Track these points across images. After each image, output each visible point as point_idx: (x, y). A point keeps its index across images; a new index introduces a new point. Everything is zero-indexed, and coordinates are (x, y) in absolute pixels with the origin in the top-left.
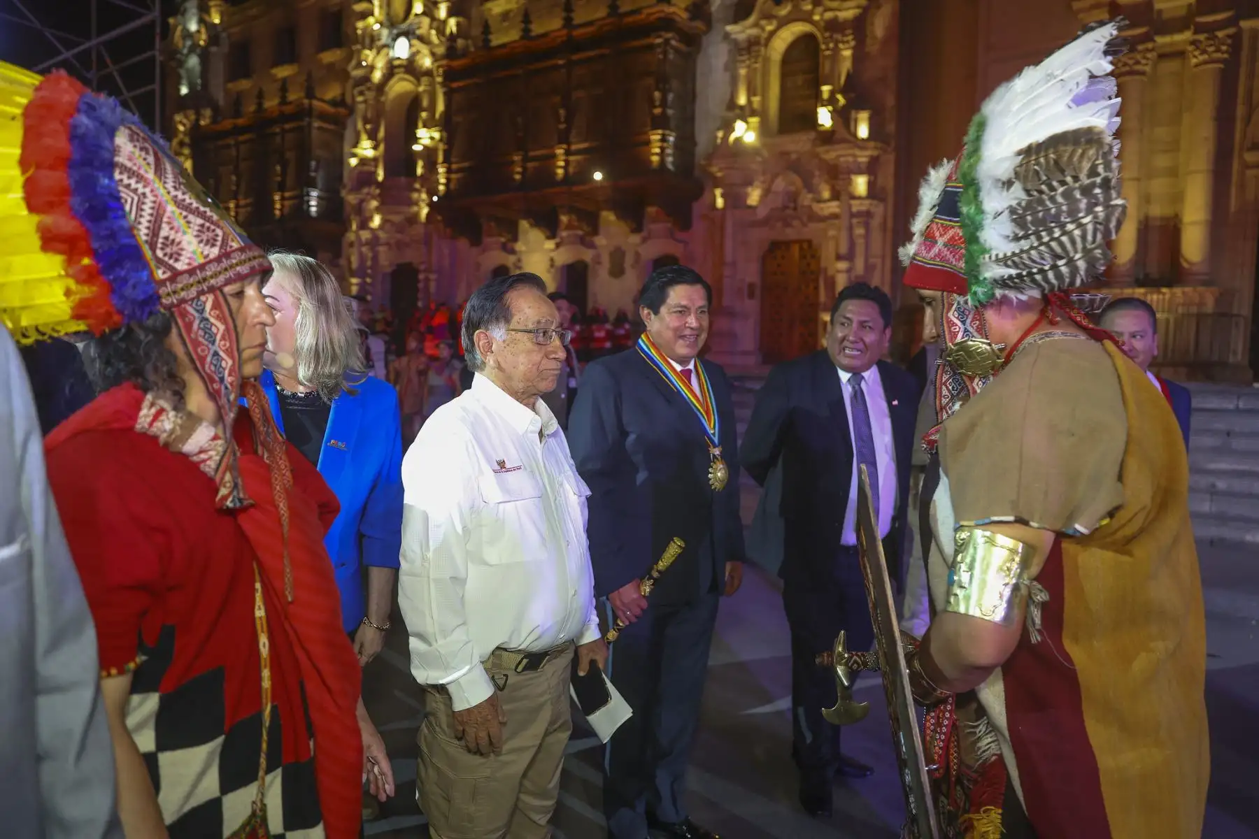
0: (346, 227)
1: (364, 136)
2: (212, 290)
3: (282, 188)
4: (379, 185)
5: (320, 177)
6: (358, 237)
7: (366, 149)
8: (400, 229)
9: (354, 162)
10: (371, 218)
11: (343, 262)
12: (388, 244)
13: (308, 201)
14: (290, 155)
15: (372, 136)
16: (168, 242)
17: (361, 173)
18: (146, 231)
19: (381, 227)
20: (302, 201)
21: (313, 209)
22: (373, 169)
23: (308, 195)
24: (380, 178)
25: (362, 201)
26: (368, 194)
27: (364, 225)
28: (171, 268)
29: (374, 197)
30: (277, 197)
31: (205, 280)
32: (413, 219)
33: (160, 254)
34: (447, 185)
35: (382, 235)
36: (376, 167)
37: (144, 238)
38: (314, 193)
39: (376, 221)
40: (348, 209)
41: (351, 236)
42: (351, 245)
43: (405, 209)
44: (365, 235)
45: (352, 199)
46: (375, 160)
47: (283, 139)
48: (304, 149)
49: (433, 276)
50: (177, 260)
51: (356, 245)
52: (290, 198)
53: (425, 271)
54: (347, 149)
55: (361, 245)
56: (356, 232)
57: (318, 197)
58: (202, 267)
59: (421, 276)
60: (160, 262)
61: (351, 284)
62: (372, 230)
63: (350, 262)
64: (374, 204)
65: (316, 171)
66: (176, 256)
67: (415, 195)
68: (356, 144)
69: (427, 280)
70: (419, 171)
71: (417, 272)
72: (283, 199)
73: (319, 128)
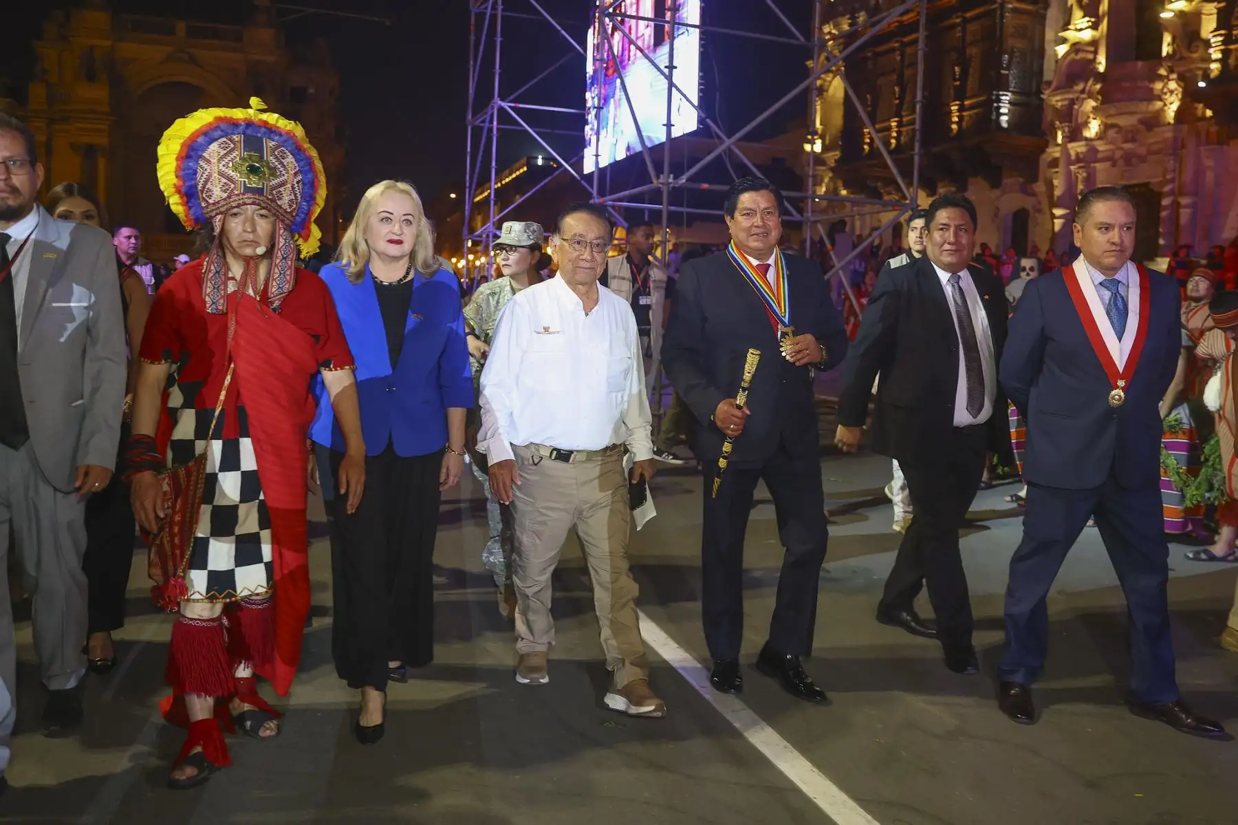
0: (1045, 139)
1: (1077, 13)
2: (221, 213)
3: (960, 95)
4: (1100, 77)
5: (1012, 75)
6: (1066, 152)
7: (1081, 30)
8: (1131, 135)
9: (1062, 50)
10: (1086, 124)
11: (1040, 187)
12: (1110, 159)
13: (999, 108)
14: (973, 51)
15: (1090, 10)
16: (209, 190)
17: (1074, 62)
18: (201, 186)
19: (1101, 136)
20: (989, 108)
21: (1004, 119)
22: (1091, 56)
23: (999, 101)
24: (1101, 68)
25: (1072, 102)
26: (1083, 91)
27: (1075, 134)
28: (207, 202)
29: (1091, 95)
30: (954, 108)
31: (216, 209)
32: (1153, 122)
33: (204, 195)
34: (1223, 61)
35: (1101, 146)
36: (1096, 53)
37: (200, 188)
38: (1006, 98)
39: (1093, 128)
40: (1049, 115)
41: (1054, 152)
42: (1054, 163)
43: (1143, 107)
44: (1076, 148)
45: (1057, 101)
46: (1094, 43)
47: (964, 30)
48: (993, 39)
49: (1184, 201)
50: (210, 199)
51: (1062, 164)
52: (971, 107)
53: (1172, 193)
54: (1049, 35)
55: (1070, 163)
56: (1064, 146)
57: (1010, 103)
58: (218, 202)
59: (1166, 202)
60: (204, 198)
61: (1053, 217)
62: (1086, 139)
63: (1051, 187)
64: (1091, 104)
65: (1008, 68)
66: (210, 197)
67: (1158, 86)
68: (1066, 26)
69: (1176, 206)
70: (1166, 49)
71: (1160, 195)
72: (962, 109)
73: (1015, 10)
